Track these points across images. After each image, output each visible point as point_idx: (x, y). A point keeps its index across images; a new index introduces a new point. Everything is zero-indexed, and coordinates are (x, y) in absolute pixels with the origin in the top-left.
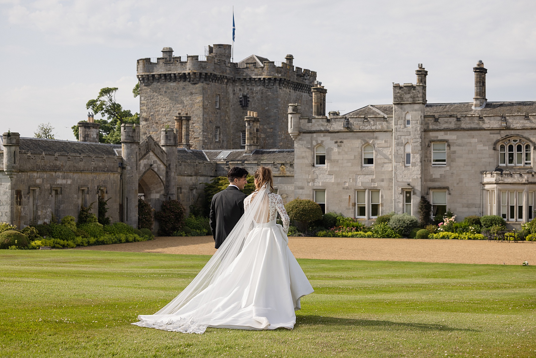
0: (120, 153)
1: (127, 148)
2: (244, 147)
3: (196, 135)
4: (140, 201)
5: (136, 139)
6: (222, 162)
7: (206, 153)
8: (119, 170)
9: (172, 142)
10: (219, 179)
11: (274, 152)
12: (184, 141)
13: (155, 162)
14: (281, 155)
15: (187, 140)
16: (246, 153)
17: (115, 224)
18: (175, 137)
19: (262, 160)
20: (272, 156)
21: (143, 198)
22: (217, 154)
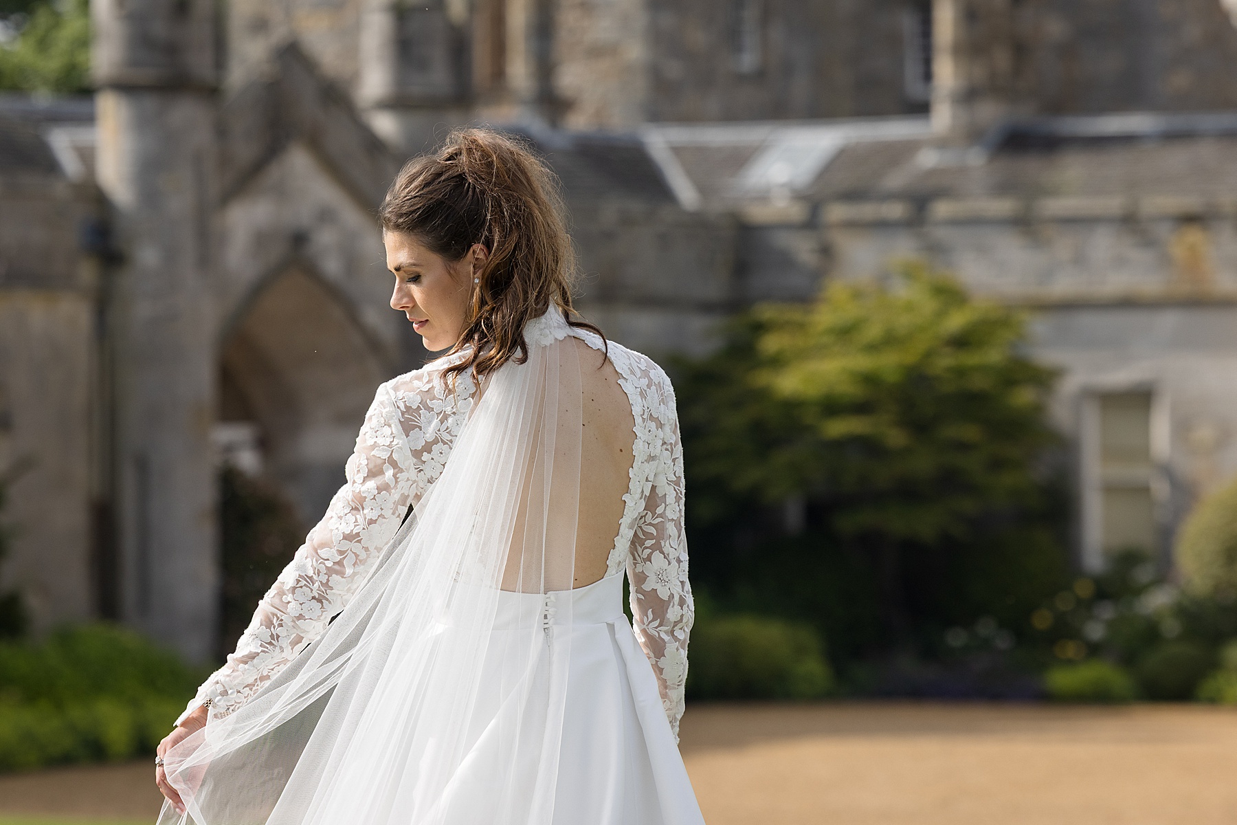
0: (87, 156)
1: (142, 124)
2: (920, 109)
3: (601, 29)
4: (229, 479)
5: (200, 64)
6: (781, 208)
7: (677, 150)
8: (87, 272)
9: (438, 78)
10: (760, 328)
11: (1127, 140)
12: (520, 71)
13: (326, 216)
14: (1177, 159)
15: (545, 68)
16: (941, 143)
17: (65, 637)
18: (459, 46)
19: (1054, 192)
20: (1116, 164)
21: (248, 460)
22: (740, 159)
